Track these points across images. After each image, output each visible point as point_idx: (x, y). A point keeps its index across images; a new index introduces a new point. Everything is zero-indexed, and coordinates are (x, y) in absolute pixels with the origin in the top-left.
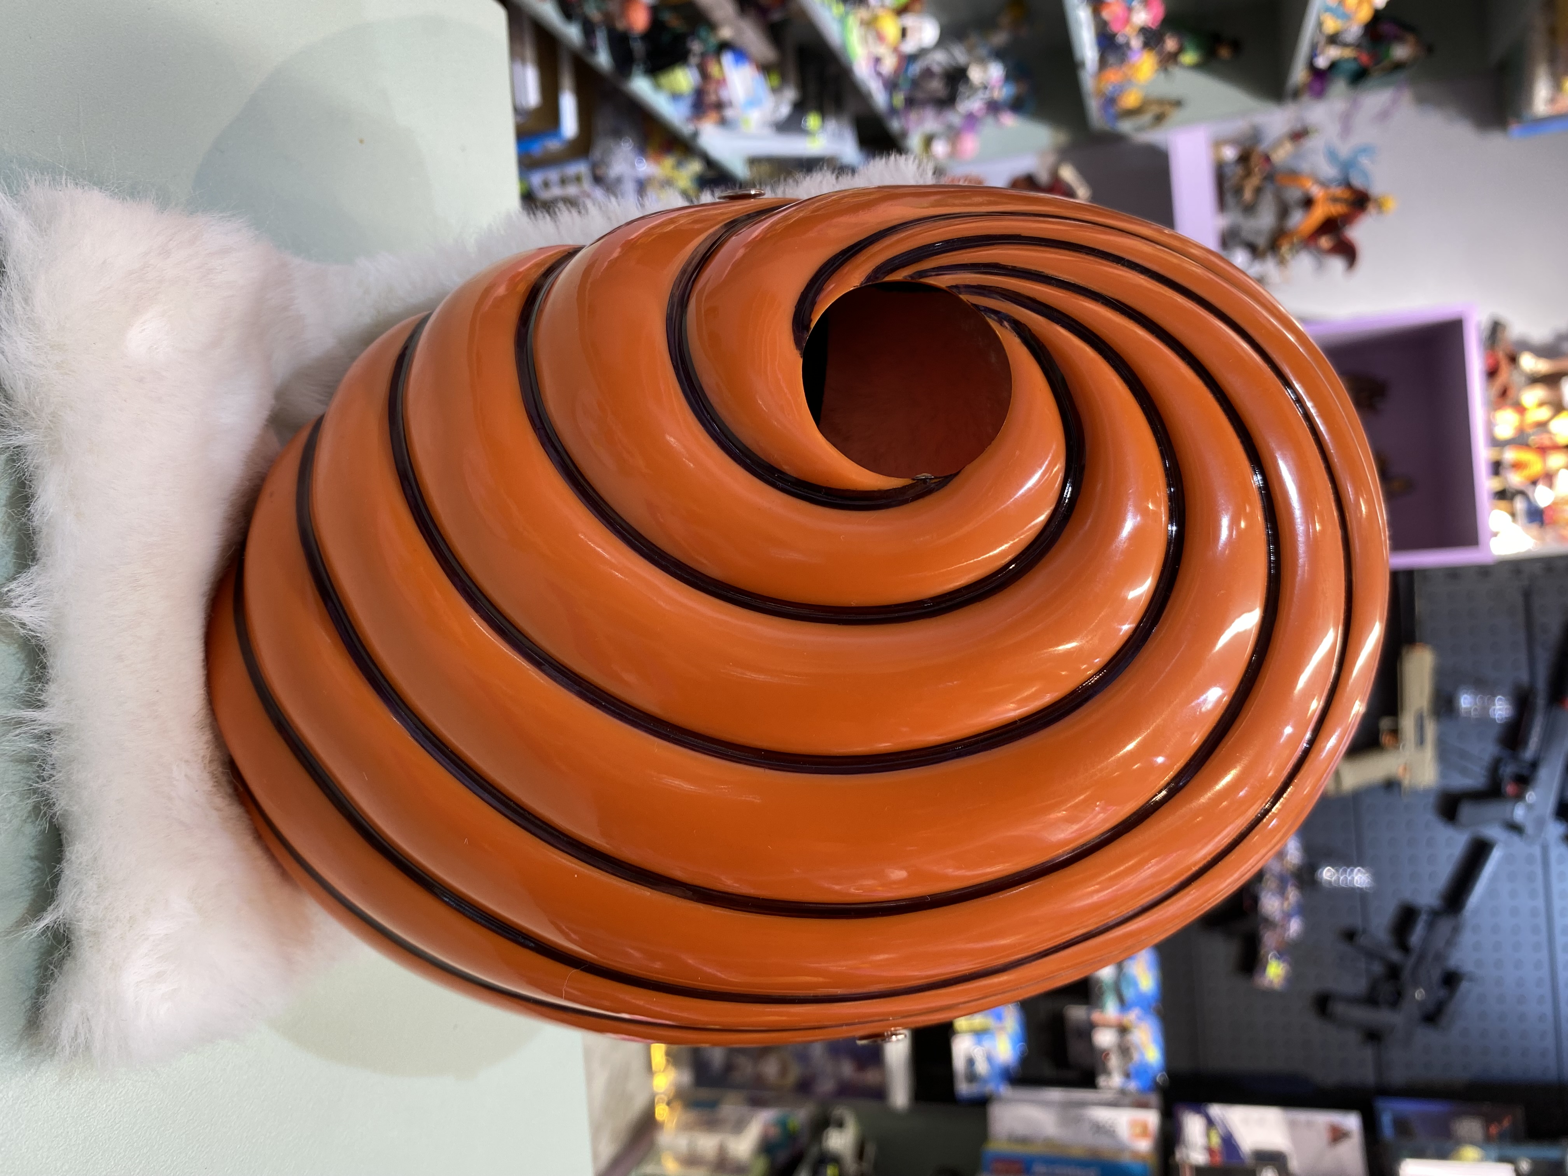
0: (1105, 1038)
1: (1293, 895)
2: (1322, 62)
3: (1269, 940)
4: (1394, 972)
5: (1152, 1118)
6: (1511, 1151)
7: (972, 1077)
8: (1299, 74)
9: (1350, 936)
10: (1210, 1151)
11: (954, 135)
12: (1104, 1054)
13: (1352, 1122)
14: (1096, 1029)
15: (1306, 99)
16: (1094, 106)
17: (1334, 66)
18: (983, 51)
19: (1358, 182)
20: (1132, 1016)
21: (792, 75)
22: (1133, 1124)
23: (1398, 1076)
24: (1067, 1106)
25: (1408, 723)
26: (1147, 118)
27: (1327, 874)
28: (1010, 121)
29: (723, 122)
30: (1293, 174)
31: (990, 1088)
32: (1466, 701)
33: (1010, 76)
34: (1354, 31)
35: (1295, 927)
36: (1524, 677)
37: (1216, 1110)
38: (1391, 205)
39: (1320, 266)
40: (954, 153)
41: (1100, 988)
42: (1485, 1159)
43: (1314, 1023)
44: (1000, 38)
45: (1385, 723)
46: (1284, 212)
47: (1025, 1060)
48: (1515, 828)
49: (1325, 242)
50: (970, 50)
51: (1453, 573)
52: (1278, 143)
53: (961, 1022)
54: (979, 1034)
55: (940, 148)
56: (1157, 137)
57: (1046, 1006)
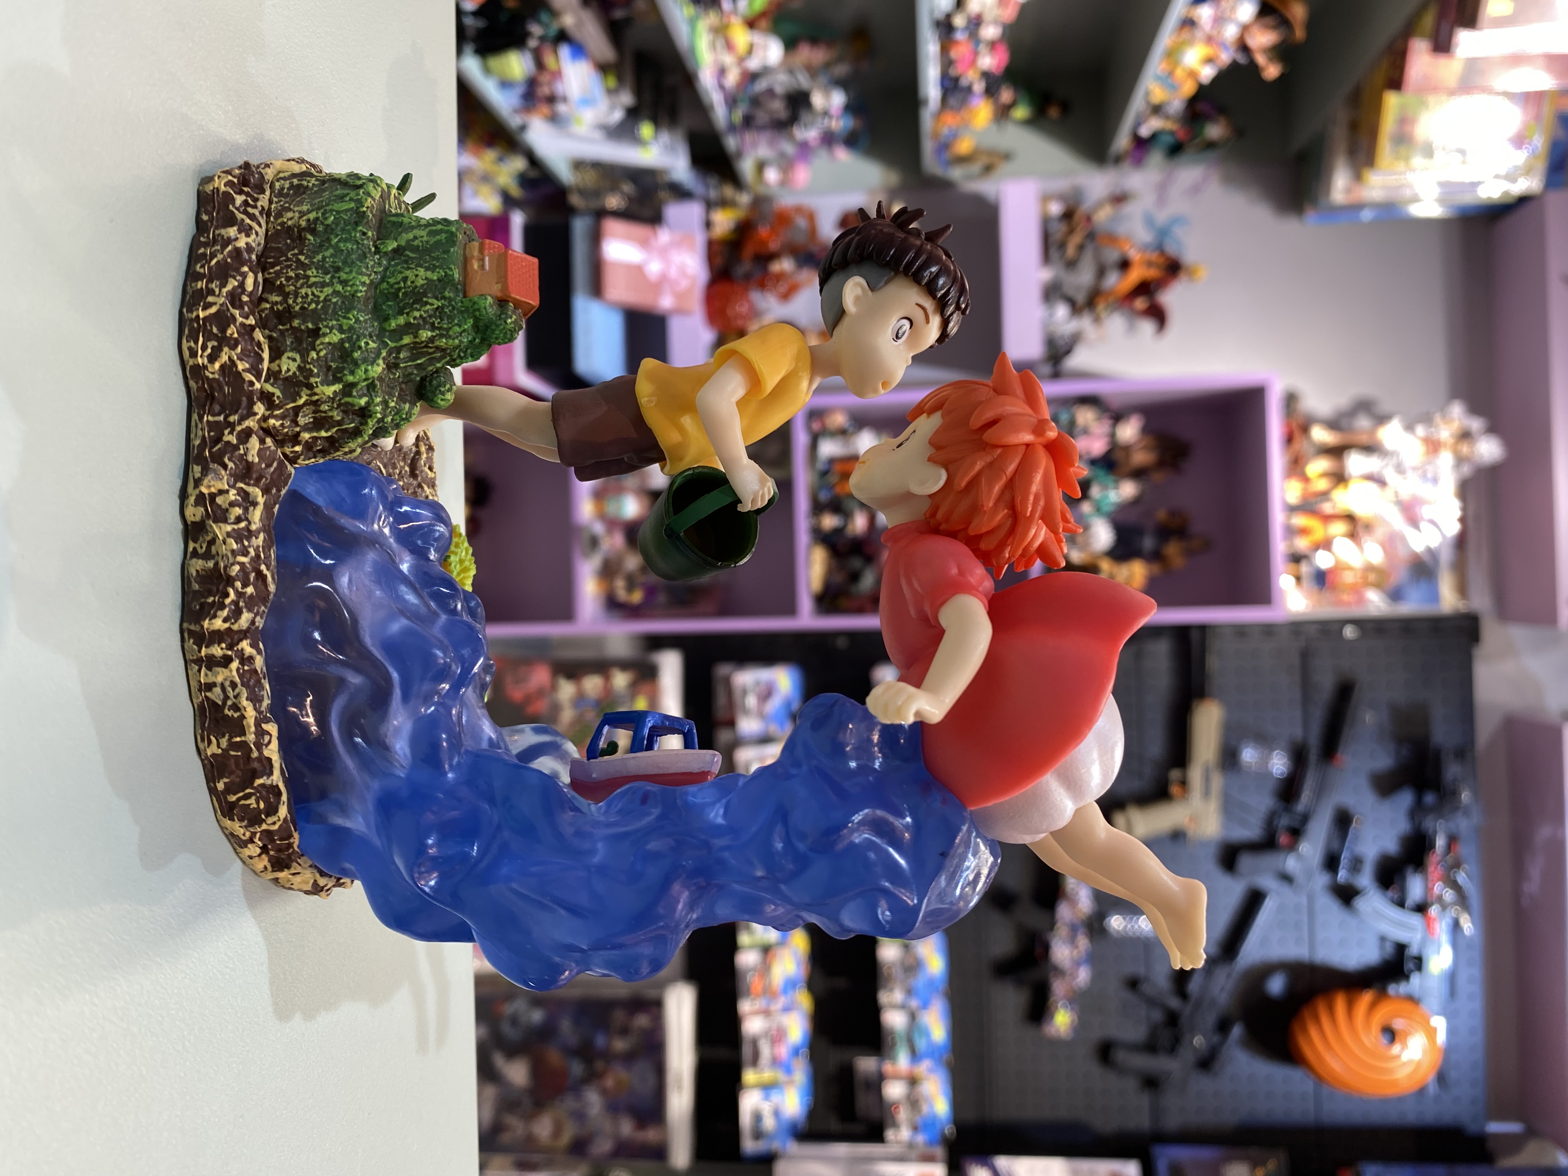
0: (894, 1090)
1: (1083, 942)
2: (1145, 131)
3: (1059, 988)
4: (1172, 1019)
5: (938, 1172)
7: (758, 1134)
8: (1122, 141)
9: (1133, 984)
11: (787, 165)
12: (893, 1108)
13: (1130, 1170)
14: (885, 1081)
15: (1126, 166)
16: (928, 147)
17: (1154, 137)
18: (823, 78)
19: (1171, 249)
20: (924, 1067)
21: (629, 78)
23: (1172, 1121)
24: (853, 1161)
25: (1195, 774)
26: (976, 168)
27: (1116, 922)
28: (843, 155)
29: (554, 119)
30: (1112, 239)
31: (775, 1145)
32: (1249, 755)
33: (850, 108)
34: (1177, 105)
35: (1083, 976)
36: (1298, 732)
37: (1002, 1162)
38: (1203, 274)
39: (1131, 327)
40: (784, 182)
41: (893, 1039)
43: (1095, 1070)
44: (844, 69)
45: (1175, 774)
46: (1101, 272)
47: (812, 1113)
48: (1287, 878)
49: (1140, 303)
50: (813, 77)
51: (1241, 631)
52: (1100, 205)
53: (749, 1076)
54: (768, 1088)
55: (772, 175)
56: (986, 187)
57: (835, 1057)
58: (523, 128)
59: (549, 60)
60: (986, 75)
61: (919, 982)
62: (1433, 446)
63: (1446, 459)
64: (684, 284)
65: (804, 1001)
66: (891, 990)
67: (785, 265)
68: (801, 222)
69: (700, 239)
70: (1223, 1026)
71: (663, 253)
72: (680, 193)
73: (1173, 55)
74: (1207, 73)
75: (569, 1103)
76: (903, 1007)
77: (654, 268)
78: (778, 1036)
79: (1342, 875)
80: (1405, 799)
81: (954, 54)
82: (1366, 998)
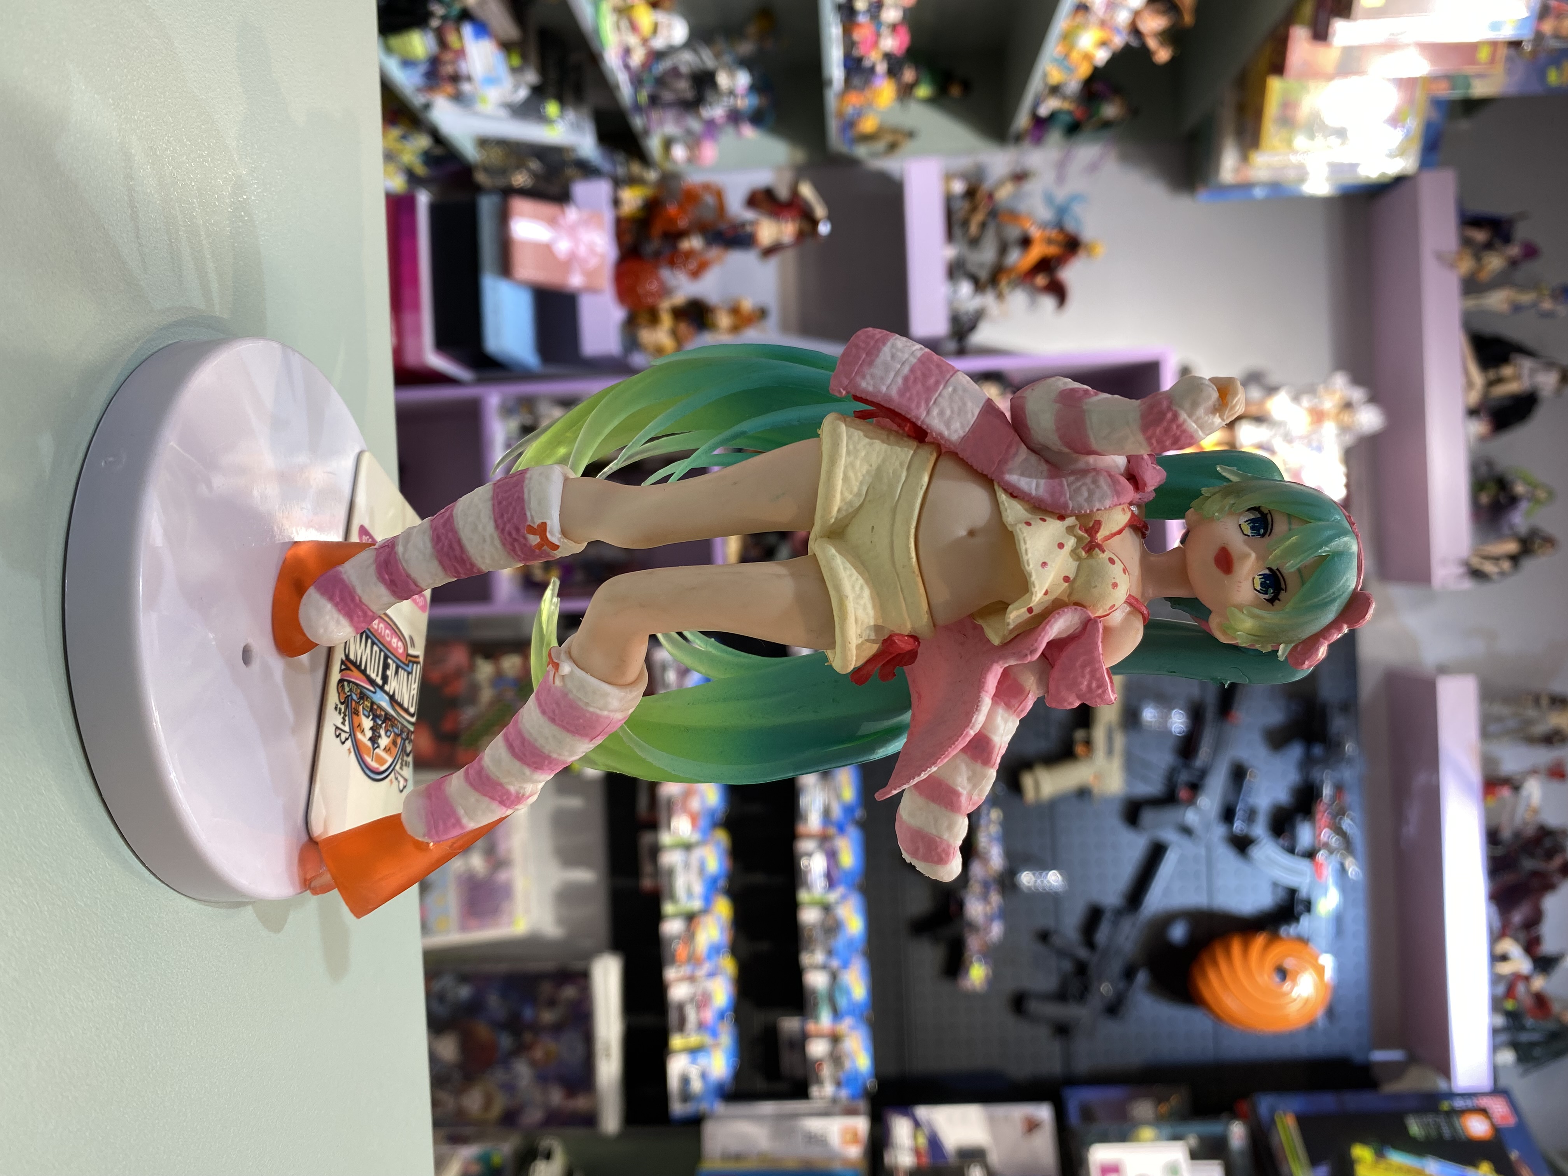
0: (818, 1048)
1: (995, 898)
2: (1043, 111)
3: (973, 943)
4: (1081, 969)
5: (861, 1124)
6: (1180, 1129)
7: (686, 1096)
8: (1022, 120)
9: (1044, 937)
10: (917, 1152)
11: (693, 142)
12: (816, 1066)
13: (1044, 1112)
14: (810, 1039)
15: (1026, 145)
16: (833, 126)
17: (1053, 116)
18: (727, 58)
19: (1071, 226)
20: (845, 1024)
21: (533, 56)
22: (845, 1132)
23: (1083, 1065)
24: (780, 1118)
25: (1099, 734)
26: (880, 145)
27: (1026, 878)
28: (749, 132)
29: (458, 98)
30: (1014, 215)
31: (704, 1106)
32: (1149, 714)
33: (754, 88)
34: (1073, 85)
35: (996, 930)
36: (1195, 692)
37: (923, 1112)
38: (1101, 251)
39: (1033, 303)
40: (692, 160)
41: (815, 998)
42: (1158, 1139)
43: (1010, 1020)
44: (746, 48)
45: (1079, 735)
46: (1003, 249)
47: (739, 1074)
48: (1186, 831)
49: (1041, 280)
50: (717, 56)
52: (1001, 183)
53: (677, 1041)
54: (694, 1051)
55: (679, 152)
56: (891, 165)
57: (759, 1019)
58: (427, 106)
59: (452, 39)
60: (888, 56)
61: (839, 942)
62: (1318, 416)
63: (1330, 429)
64: (593, 262)
65: (728, 965)
66: (813, 952)
67: (694, 243)
68: (710, 199)
69: (608, 216)
70: (1129, 974)
71: (572, 231)
72: (587, 170)
73: (1068, 38)
74: (1102, 56)
75: (499, 1075)
76: (824, 967)
77: (563, 246)
78: (703, 1001)
79: (1238, 826)
80: (1296, 752)
81: (857, 36)
82: (1260, 940)
